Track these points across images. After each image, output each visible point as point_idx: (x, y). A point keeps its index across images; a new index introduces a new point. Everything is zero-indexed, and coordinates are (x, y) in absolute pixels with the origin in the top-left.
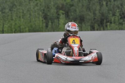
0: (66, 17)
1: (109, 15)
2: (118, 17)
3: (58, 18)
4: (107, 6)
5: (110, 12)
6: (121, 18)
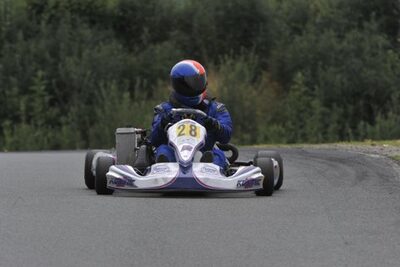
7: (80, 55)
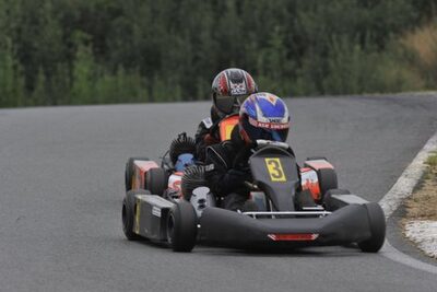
0: (95, 54)
1: (247, 47)
2: (280, 50)
3: (69, 58)
4: (239, 12)
5: (252, 35)
6: (289, 57)
7: (315, 10)
